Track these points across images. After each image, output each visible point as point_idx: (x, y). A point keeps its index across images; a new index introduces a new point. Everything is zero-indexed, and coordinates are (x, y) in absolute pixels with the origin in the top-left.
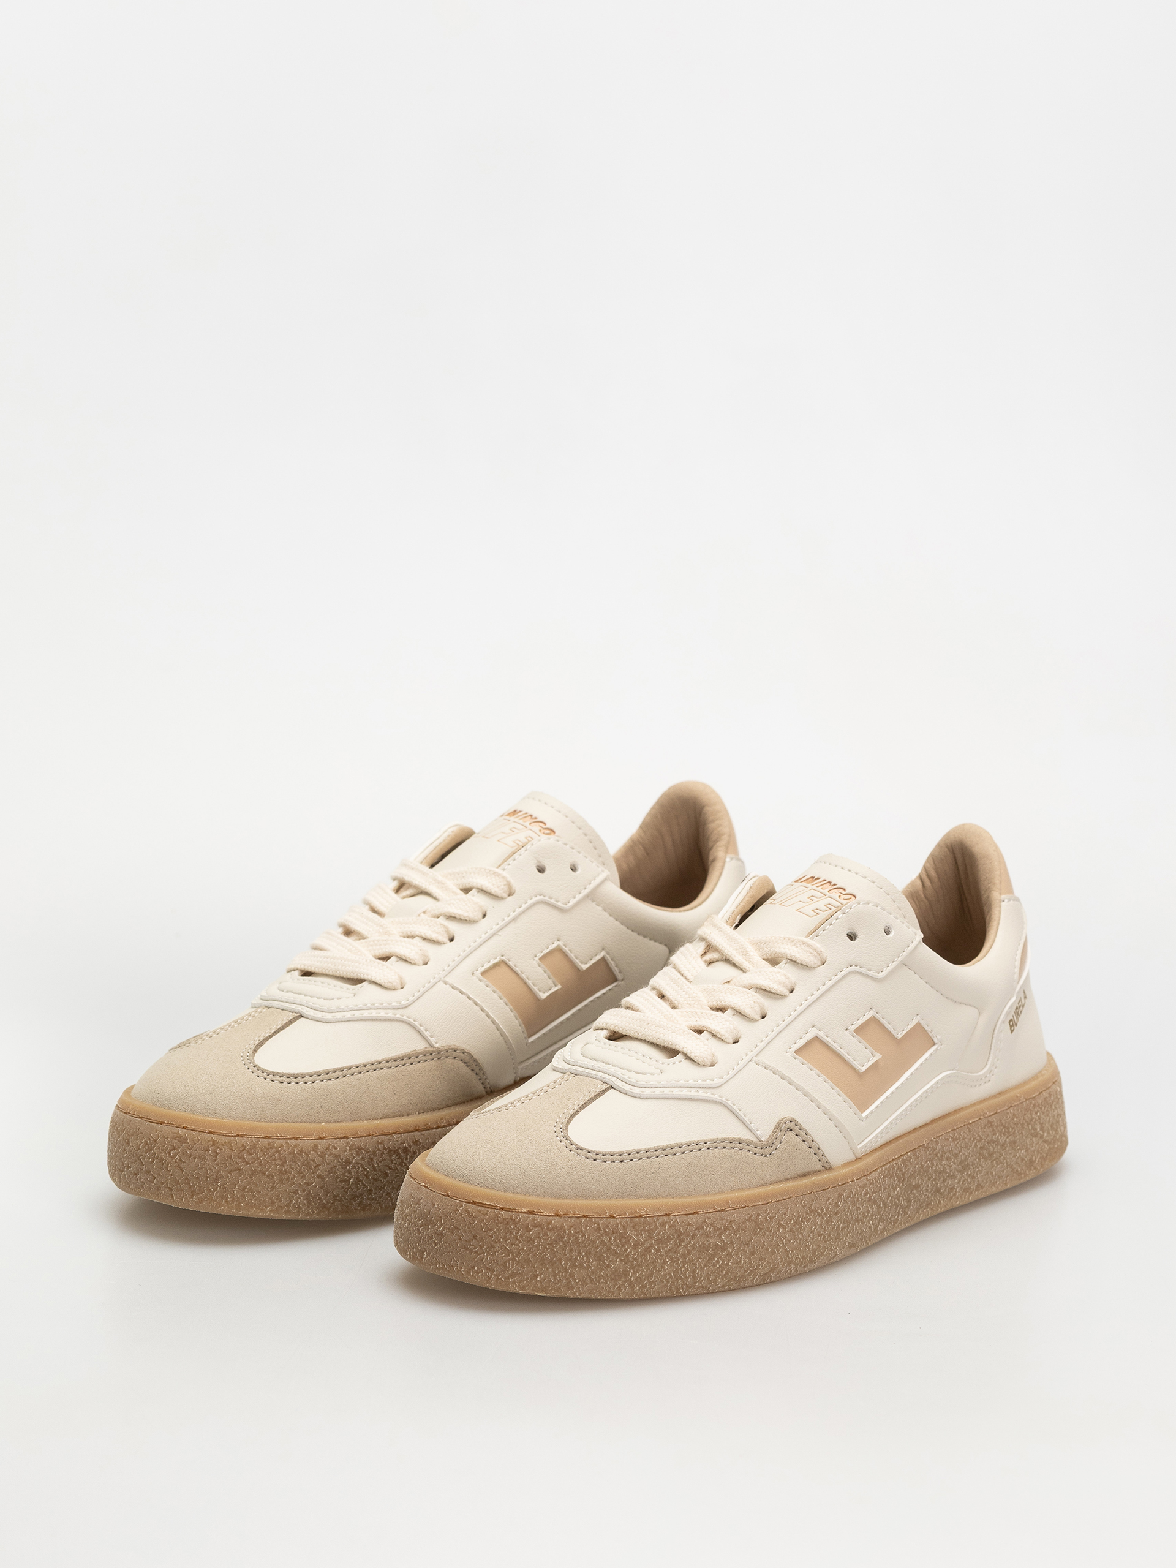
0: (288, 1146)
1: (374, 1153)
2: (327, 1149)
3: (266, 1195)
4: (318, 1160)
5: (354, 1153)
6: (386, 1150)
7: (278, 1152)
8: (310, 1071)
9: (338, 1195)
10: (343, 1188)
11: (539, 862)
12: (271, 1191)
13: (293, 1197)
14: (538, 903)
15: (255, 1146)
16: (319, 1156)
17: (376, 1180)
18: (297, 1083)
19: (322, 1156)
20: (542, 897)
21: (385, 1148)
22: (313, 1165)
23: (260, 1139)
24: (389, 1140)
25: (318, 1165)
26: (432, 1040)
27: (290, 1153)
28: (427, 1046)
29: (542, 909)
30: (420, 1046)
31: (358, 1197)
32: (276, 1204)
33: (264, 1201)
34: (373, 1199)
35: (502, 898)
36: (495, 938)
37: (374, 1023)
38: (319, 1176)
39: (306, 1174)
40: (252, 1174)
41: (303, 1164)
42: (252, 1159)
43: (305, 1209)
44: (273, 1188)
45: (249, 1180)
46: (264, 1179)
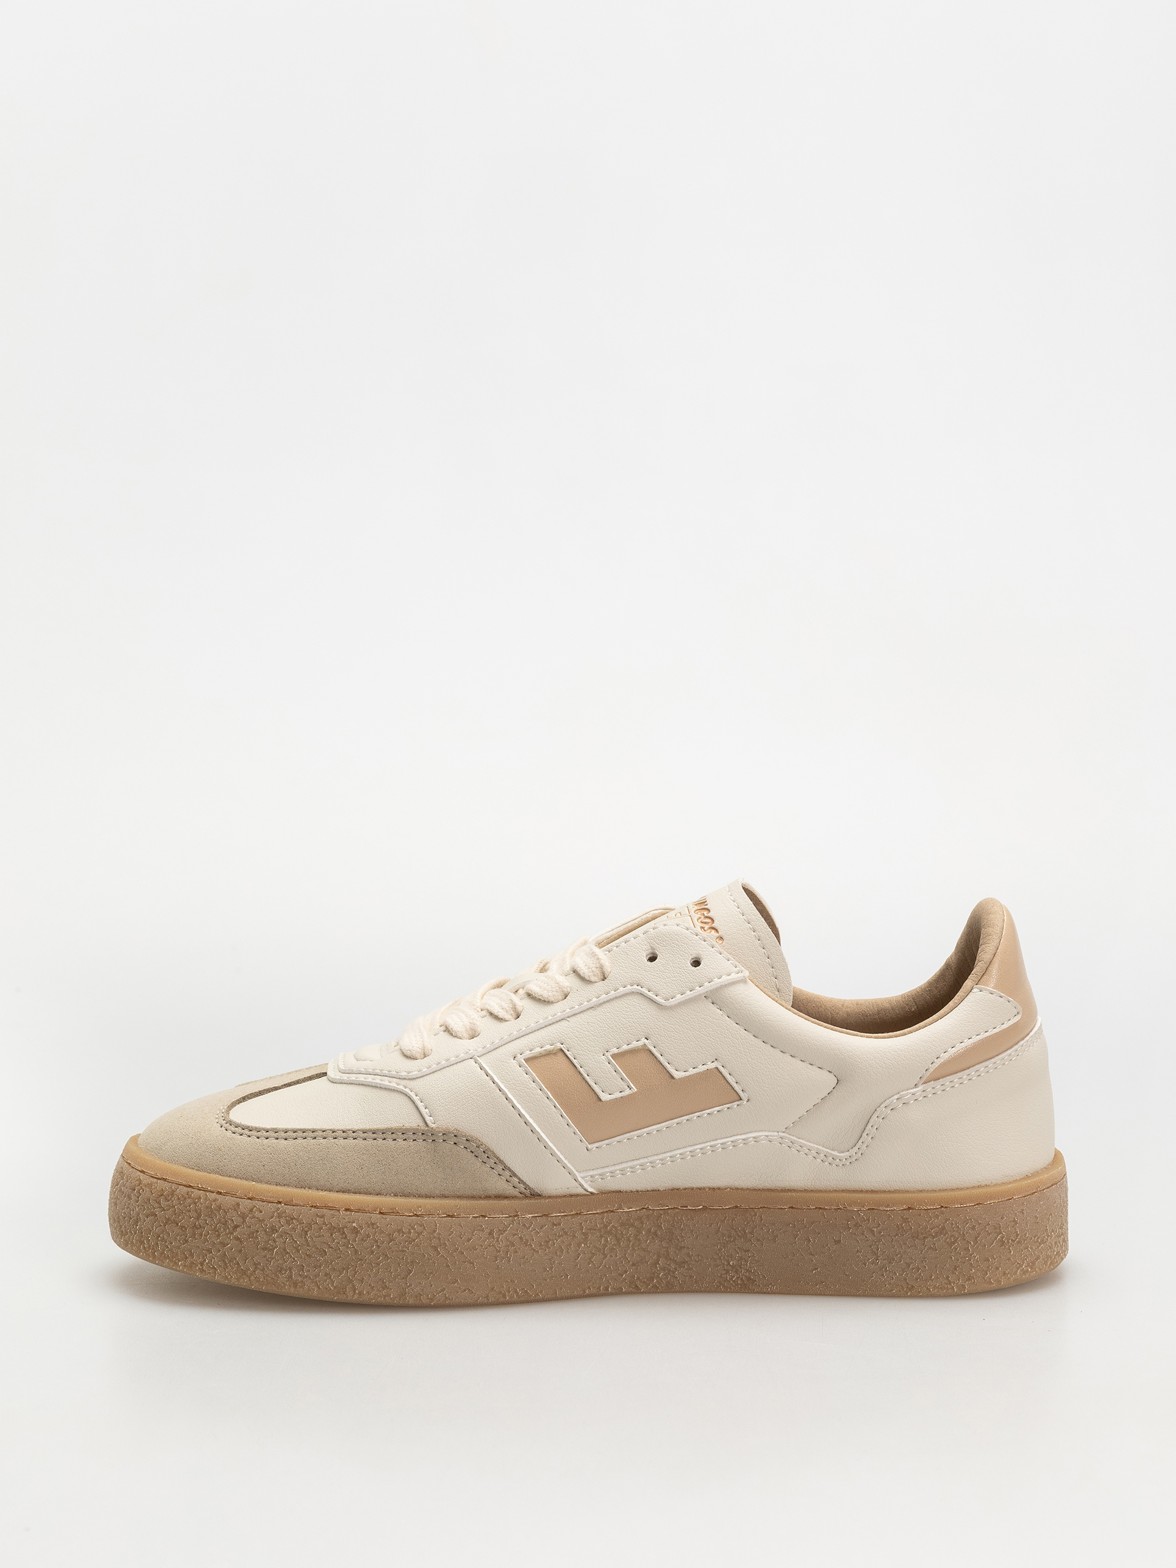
0: (206, 1199)
1: (310, 1226)
2: (251, 1210)
3: (179, 1248)
4: (237, 1220)
5: (283, 1221)
6: (326, 1225)
7: (195, 1203)
8: (268, 1127)
9: (259, 1264)
10: (265, 1256)
11: (652, 948)
12: (184, 1244)
13: (206, 1255)
14: (632, 993)
15: (173, 1193)
16: (239, 1216)
17: (309, 1256)
18: (249, 1136)
19: (243, 1217)
20: (639, 988)
21: (324, 1223)
22: (230, 1225)
23: (180, 1186)
24: (333, 1216)
25: (236, 1227)
26: (428, 1119)
27: (207, 1208)
28: (422, 1124)
29: (635, 1000)
30: (413, 1122)
31: (286, 1271)
32: (188, 1260)
33: (177, 1254)
34: (306, 1277)
35: (589, 982)
36: (563, 1023)
37: (374, 1090)
38: (237, 1239)
39: (222, 1233)
40: (166, 1223)
41: (220, 1221)
42: (167, 1206)
43: (221, 1272)
44: (187, 1241)
45: (162, 1228)
46: (177, 1230)
